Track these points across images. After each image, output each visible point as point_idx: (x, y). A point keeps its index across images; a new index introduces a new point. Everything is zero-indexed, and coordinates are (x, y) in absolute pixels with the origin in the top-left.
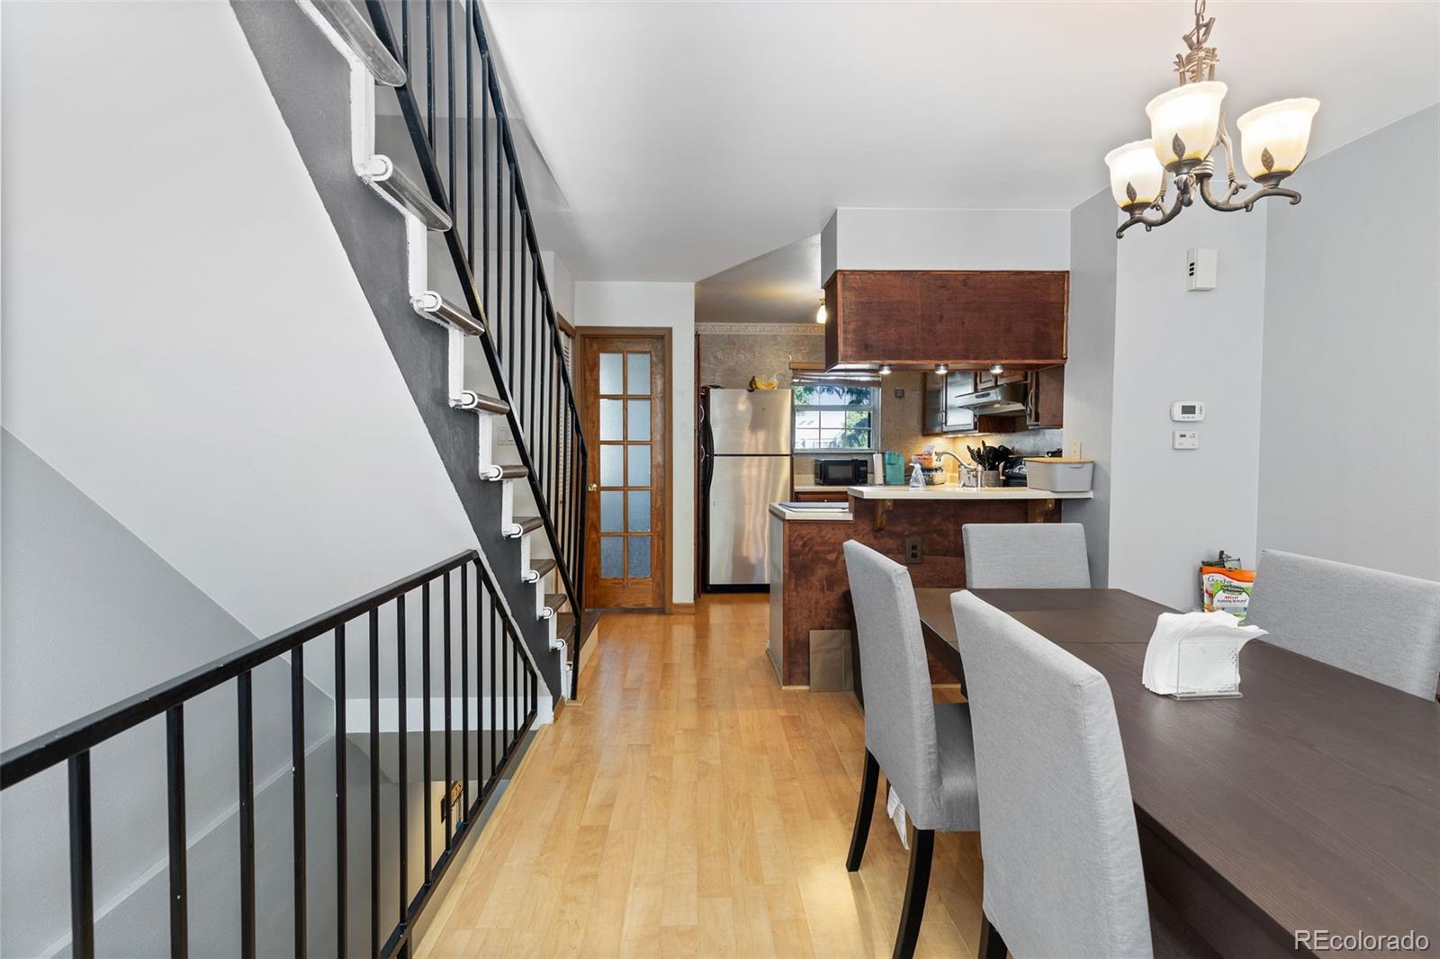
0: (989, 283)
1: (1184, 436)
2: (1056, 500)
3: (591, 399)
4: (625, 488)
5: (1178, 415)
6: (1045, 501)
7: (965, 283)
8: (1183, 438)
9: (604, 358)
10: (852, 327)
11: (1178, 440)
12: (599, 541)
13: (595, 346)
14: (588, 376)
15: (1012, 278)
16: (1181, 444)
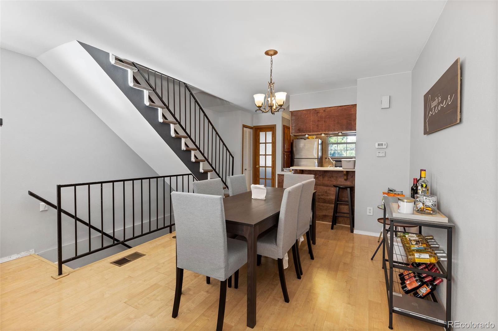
0: (332, 110)
1: (380, 153)
2: (347, 171)
3: (258, 144)
4: (266, 167)
5: (377, 146)
6: (343, 171)
7: (324, 111)
8: (379, 153)
9: (261, 133)
10: (294, 125)
11: (378, 154)
12: (259, 180)
13: (259, 131)
14: (257, 138)
15: (339, 108)
16: (378, 155)
